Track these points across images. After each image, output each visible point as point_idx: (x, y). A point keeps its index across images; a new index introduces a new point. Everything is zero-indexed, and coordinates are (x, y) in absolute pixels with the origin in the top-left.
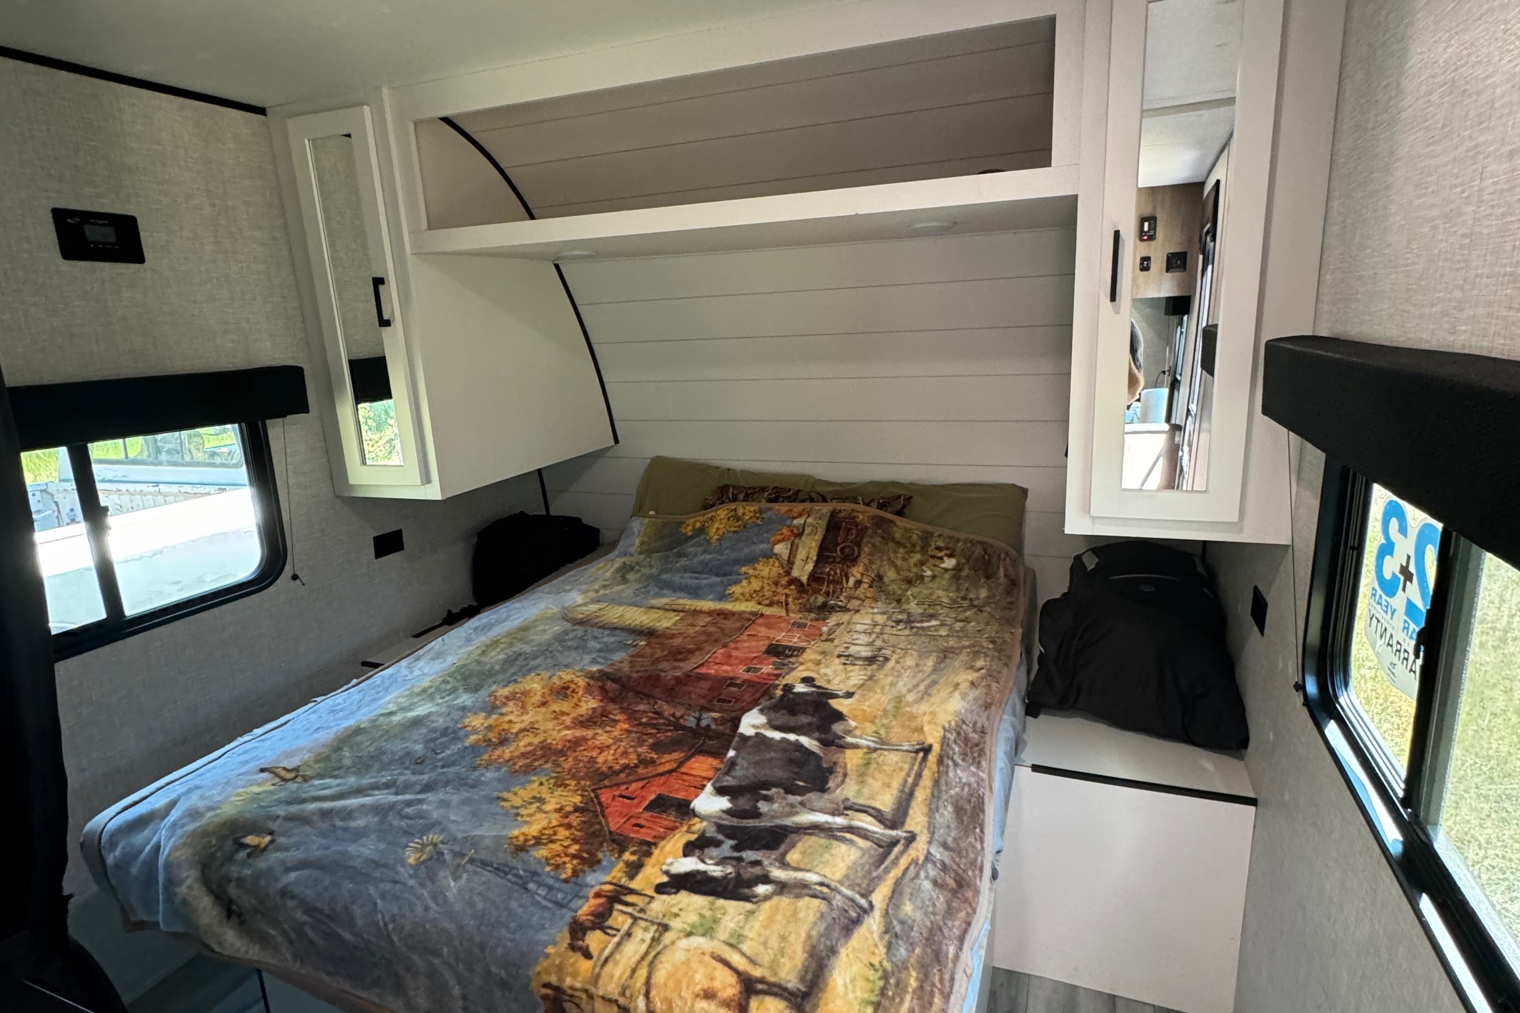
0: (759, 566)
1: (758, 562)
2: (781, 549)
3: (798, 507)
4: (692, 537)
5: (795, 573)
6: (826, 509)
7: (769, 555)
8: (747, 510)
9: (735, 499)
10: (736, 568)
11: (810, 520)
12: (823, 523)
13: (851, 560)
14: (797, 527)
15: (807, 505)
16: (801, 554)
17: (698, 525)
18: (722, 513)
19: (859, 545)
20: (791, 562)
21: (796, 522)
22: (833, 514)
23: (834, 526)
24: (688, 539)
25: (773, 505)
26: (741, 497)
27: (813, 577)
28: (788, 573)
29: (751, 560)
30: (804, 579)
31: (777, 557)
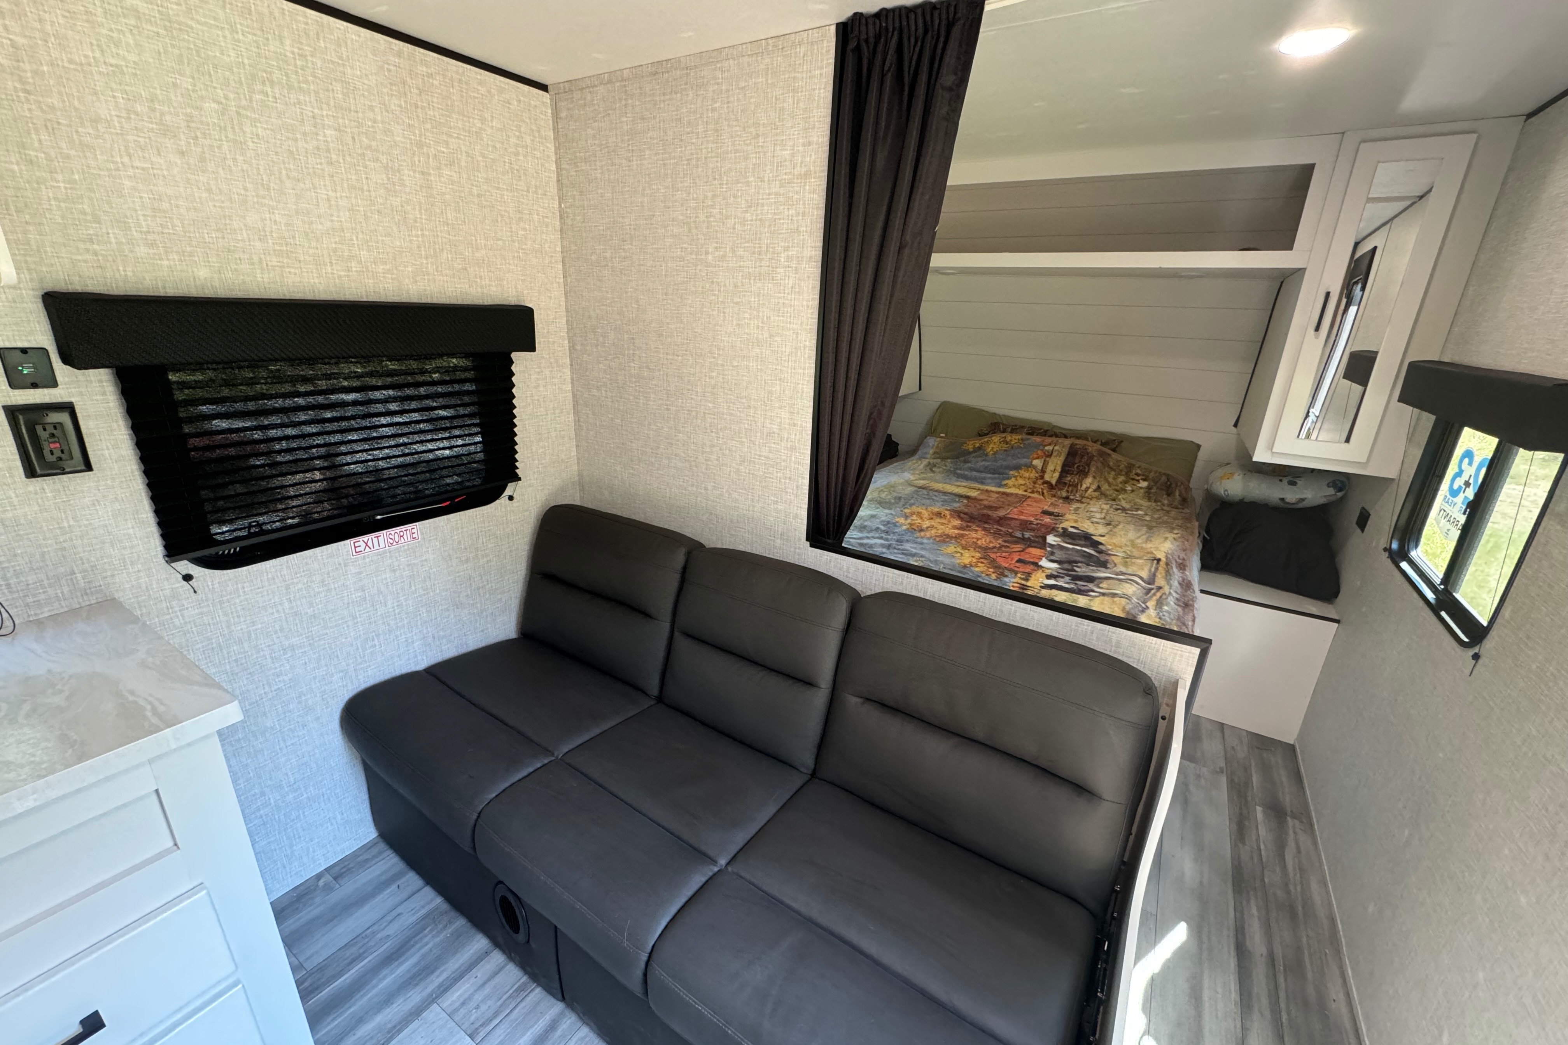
0: (1022, 472)
1: (1021, 469)
2: (1038, 463)
3: (1048, 440)
4: (972, 452)
5: (1047, 477)
6: (1067, 442)
7: (1029, 466)
8: (1014, 438)
9: (1004, 431)
10: (1007, 471)
11: (1056, 448)
12: (1065, 451)
13: (1084, 473)
14: (1048, 451)
15: (1054, 439)
16: (1050, 467)
17: (977, 445)
18: (996, 438)
19: (1089, 465)
20: (1043, 471)
21: (1047, 448)
22: (1072, 446)
23: (1072, 453)
24: (970, 453)
25: (1029, 437)
26: (1009, 430)
27: (1060, 480)
28: (1042, 477)
29: (1017, 468)
30: (1054, 482)
31: (1035, 467)
